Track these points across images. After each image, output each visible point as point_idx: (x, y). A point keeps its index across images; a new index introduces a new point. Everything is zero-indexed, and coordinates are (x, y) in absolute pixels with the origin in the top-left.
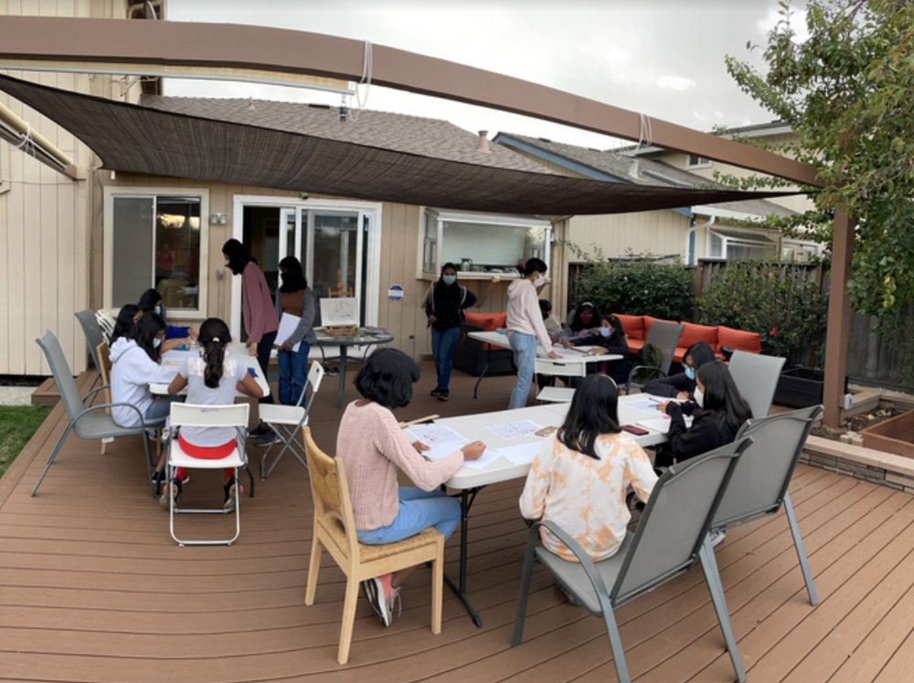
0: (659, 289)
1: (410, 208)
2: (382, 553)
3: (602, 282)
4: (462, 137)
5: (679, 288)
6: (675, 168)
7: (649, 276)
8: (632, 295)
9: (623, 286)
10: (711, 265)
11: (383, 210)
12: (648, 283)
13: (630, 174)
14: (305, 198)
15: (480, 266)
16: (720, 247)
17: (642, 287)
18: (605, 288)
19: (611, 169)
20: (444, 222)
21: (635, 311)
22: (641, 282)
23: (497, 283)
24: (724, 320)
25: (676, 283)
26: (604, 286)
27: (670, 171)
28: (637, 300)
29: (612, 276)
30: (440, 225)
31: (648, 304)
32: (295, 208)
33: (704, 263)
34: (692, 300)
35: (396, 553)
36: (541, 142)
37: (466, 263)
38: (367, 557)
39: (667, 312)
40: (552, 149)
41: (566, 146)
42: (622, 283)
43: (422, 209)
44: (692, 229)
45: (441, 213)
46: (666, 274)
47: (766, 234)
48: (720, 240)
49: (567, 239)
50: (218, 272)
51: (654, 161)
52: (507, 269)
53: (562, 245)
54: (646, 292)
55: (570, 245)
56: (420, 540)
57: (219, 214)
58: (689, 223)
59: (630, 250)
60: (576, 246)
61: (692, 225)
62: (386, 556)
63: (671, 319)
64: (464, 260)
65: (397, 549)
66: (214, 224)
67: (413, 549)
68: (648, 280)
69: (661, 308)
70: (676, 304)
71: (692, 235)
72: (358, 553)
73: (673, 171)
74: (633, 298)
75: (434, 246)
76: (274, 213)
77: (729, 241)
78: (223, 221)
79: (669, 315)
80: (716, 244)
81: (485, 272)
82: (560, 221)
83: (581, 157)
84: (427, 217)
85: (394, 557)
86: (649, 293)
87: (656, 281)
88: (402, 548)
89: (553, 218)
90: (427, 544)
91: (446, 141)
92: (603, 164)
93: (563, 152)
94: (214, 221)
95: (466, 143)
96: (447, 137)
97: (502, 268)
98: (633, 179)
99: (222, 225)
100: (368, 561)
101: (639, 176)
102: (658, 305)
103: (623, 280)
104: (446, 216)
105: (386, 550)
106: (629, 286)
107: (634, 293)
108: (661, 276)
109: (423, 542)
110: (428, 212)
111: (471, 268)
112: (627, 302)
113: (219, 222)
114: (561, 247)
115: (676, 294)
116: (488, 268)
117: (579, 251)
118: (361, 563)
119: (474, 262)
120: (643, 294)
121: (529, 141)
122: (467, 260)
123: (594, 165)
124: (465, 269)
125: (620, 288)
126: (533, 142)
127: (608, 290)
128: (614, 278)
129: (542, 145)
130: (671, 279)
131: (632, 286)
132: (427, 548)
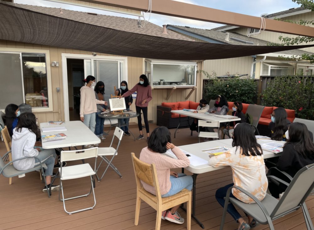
0: (243, 90)
1: (139, 59)
2: (170, 200)
3: (218, 87)
4: (155, 28)
5: (252, 90)
6: (242, 35)
7: (238, 85)
8: (230, 93)
9: (226, 89)
10: (266, 79)
11: (128, 60)
12: (238, 87)
13: (225, 40)
14: (95, 55)
15: (168, 82)
16: (268, 70)
17: (235, 89)
18: (219, 90)
19: (217, 38)
20: (154, 65)
21: (232, 100)
22: (234, 87)
23: (175, 89)
24: (275, 104)
25: (250, 87)
26: (218, 89)
27: (241, 37)
28: (233, 95)
29: (222, 85)
30: (152, 66)
31: (238, 96)
32: (91, 59)
33: (263, 78)
34: (258, 94)
35: (175, 199)
36: (186, 28)
37: (162, 82)
38: (164, 202)
39: (246, 100)
40: (192, 31)
41: (196, 29)
42: (226, 88)
43: (144, 59)
44: (254, 63)
45: (152, 61)
46: (246, 83)
47: (289, 63)
48: (268, 67)
49: (202, 69)
50: (56, 88)
51: (233, 33)
52: (179, 84)
53: (201, 72)
54: (237, 91)
55: (204, 72)
56: (183, 194)
57: (55, 62)
58: (253, 60)
59: (229, 73)
60: (206, 72)
61: (254, 60)
62: (171, 200)
63: (248, 103)
64: (161, 80)
65: (175, 198)
66: (53, 66)
67: (181, 197)
68: (238, 86)
69: (243, 98)
70: (250, 96)
71: (255, 65)
72: (161, 201)
73: (242, 37)
74: (231, 94)
75: (150, 75)
76: (81, 62)
77: (271, 67)
78: (57, 65)
79: (247, 101)
80: (265, 69)
81: (170, 85)
82: (199, 62)
83: (203, 34)
84: (146, 62)
85: (174, 201)
86: (238, 92)
87: (241, 86)
88: (177, 197)
89: (197, 61)
90: (185, 195)
91: (148, 30)
92: (214, 36)
93: (196, 32)
94: (53, 65)
95: (157, 30)
96: (148, 28)
97: (176, 83)
98: (227, 42)
99: (57, 67)
100: (165, 203)
101: (229, 40)
102: (242, 97)
103: (227, 86)
104: (154, 62)
105: (171, 199)
106: (229, 89)
107: (231, 92)
108: (243, 84)
109: (184, 195)
110: (146, 60)
111: (164, 84)
112: (228, 96)
113: (55, 65)
114: (200, 73)
115: (250, 92)
116: (171, 83)
117: (208, 74)
118: (162, 204)
119: (165, 81)
120: (236, 93)
121: (181, 28)
122: (162, 80)
123: (210, 37)
124: (162, 84)
125: (225, 90)
126: (183, 28)
127: (220, 91)
128: (223, 85)
129: (186, 29)
130: (248, 85)
131: (230, 89)
132: (185, 197)
